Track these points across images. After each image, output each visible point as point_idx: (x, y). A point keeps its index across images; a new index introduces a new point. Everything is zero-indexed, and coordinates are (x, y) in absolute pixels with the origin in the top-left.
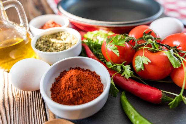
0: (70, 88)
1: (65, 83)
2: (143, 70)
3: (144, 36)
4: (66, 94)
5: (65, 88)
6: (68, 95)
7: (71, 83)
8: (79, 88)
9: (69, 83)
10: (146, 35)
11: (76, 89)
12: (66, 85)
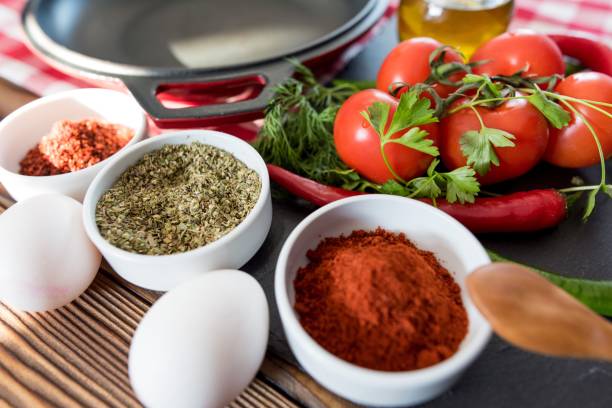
0: (394, 312)
1: (372, 304)
2: (497, 164)
3: (433, 71)
4: (393, 334)
5: (381, 318)
6: (398, 334)
7: (386, 294)
8: (414, 295)
9: (384, 298)
10: (436, 67)
11: (410, 302)
12: (378, 310)
